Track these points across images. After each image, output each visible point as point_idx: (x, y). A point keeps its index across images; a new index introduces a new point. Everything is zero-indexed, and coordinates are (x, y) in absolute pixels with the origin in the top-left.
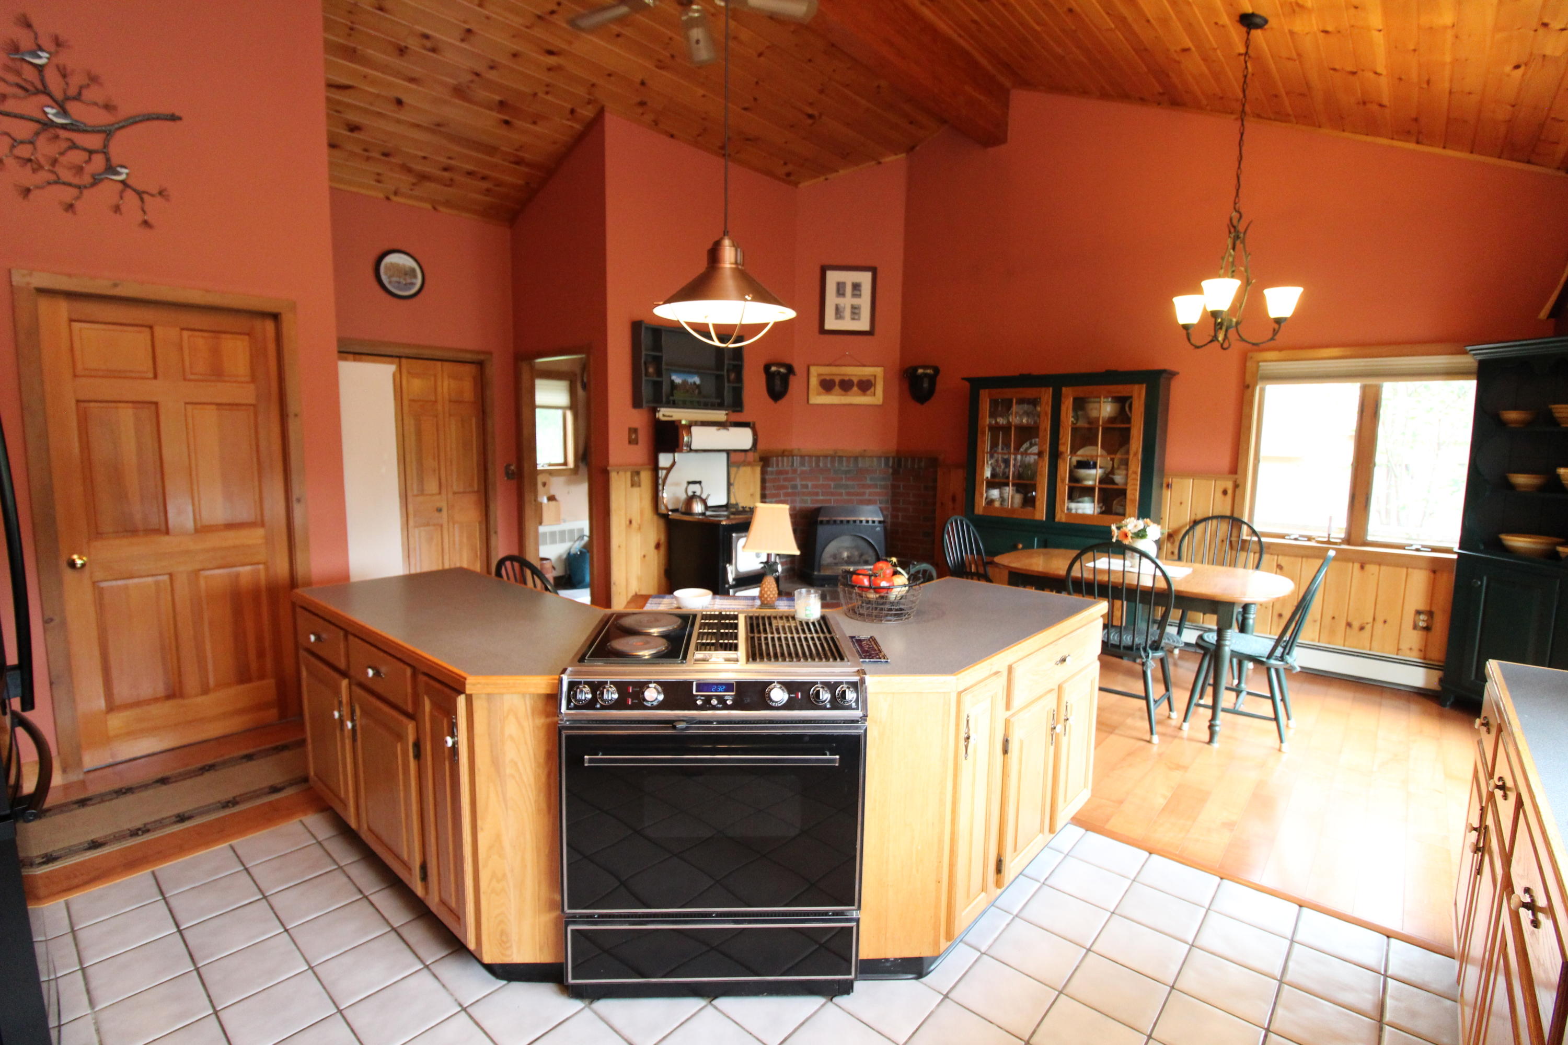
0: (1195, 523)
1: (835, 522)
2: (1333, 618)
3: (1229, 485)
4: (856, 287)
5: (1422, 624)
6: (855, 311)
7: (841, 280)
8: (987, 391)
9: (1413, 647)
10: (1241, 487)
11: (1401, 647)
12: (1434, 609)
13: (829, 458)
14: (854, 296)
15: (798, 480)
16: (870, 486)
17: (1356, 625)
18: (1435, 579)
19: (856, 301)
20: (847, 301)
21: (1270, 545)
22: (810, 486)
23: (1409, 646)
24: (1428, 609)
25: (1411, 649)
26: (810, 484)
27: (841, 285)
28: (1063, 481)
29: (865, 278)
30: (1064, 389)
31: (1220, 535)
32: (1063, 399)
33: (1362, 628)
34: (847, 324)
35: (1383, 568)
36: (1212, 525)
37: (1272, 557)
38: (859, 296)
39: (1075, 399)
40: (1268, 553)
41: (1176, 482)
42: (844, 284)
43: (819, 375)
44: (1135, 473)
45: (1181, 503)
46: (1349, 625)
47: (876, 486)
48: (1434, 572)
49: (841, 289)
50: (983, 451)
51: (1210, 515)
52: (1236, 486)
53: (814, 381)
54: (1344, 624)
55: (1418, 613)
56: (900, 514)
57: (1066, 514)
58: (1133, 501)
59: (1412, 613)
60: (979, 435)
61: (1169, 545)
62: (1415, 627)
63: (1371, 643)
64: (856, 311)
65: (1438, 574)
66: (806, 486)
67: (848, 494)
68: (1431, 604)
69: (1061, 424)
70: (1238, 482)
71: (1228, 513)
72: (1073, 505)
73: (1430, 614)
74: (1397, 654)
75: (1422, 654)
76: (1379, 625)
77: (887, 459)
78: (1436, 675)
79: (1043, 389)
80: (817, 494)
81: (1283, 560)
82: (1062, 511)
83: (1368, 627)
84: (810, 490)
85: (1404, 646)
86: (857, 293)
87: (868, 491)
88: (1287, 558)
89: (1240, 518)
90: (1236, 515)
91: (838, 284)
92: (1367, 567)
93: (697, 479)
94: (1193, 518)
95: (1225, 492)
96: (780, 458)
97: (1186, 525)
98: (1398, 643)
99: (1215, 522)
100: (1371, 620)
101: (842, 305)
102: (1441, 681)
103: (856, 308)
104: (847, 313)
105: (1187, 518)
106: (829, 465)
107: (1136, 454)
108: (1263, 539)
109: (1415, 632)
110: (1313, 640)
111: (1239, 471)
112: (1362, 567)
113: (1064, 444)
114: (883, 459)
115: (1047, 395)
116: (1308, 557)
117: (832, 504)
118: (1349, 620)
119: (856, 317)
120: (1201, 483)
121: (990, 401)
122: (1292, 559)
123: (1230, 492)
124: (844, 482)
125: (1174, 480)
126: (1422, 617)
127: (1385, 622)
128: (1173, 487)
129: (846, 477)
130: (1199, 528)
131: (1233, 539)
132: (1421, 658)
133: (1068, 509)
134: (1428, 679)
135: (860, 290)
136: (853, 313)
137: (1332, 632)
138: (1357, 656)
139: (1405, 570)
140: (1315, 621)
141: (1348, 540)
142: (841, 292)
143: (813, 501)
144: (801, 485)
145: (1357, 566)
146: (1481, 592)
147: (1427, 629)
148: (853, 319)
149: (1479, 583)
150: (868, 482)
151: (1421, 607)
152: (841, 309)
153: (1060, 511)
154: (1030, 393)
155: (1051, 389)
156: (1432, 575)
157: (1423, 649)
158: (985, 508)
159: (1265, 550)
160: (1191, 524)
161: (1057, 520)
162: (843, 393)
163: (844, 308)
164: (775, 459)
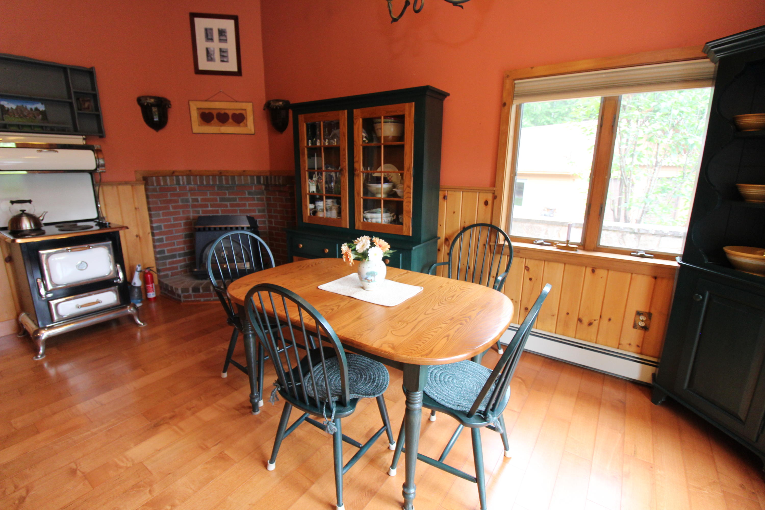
0: (464, 229)
1: (210, 229)
2: (568, 314)
3: (489, 197)
4: (222, 33)
5: (641, 324)
6: (223, 54)
7: (209, 26)
8: (303, 115)
9: (632, 343)
10: (498, 198)
11: (622, 342)
12: (653, 311)
13: (211, 177)
14: (221, 40)
15: (189, 195)
16: (248, 199)
17: (586, 321)
18: (655, 285)
19: (223, 46)
20: (216, 46)
21: (520, 249)
22: (199, 200)
23: (629, 342)
24: (647, 311)
25: (630, 344)
26: (199, 198)
27: (209, 32)
28: (359, 194)
29: (229, 25)
30: (355, 110)
31: (482, 241)
32: (355, 121)
33: (590, 324)
34: (217, 66)
35: (611, 273)
36: (476, 230)
37: (522, 259)
38: (225, 41)
39: (365, 121)
40: (517, 256)
41: (449, 194)
42: (211, 29)
43: (198, 109)
44: (409, 187)
45: (454, 212)
46: (580, 320)
47: (253, 199)
48: (655, 278)
49: (209, 34)
50: (305, 169)
51: (476, 223)
52: (495, 197)
53: (195, 115)
54: (576, 319)
55: (639, 314)
56: (273, 220)
57: (362, 223)
58: (408, 212)
59: (634, 313)
60: (301, 156)
61: (446, 247)
62: (635, 326)
63: (597, 337)
64: (225, 54)
65: (659, 281)
66: (197, 200)
67: (232, 206)
68: (650, 307)
69: (355, 143)
70: (496, 194)
71: (489, 222)
72: (369, 215)
73: (649, 315)
74: (618, 348)
75: (638, 350)
76: (605, 321)
77: (259, 178)
78: (650, 370)
79: (340, 112)
80: (206, 206)
81: (530, 263)
82: (360, 221)
83: (596, 323)
84: (200, 203)
85: (624, 342)
86: (223, 38)
87: (247, 203)
88: (533, 261)
89: (497, 226)
90: (493, 224)
91: (206, 30)
92: (597, 271)
93: (27, 199)
94: (463, 225)
95: (486, 203)
96: (168, 178)
97: (458, 231)
98: (620, 340)
99: (478, 228)
100: (598, 318)
101: (212, 49)
102: (654, 375)
103: (224, 52)
104: (217, 56)
105: (458, 226)
106: (211, 183)
107: (409, 169)
108: (513, 244)
109: (635, 330)
110: (551, 332)
111: (497, 185)
112: (593, 271)
113: (357, 162)
114: (255, 177)
115: (343, 115)
116: (549, 261)
117: (220, 214)
118: (580, 317)
119: (225, 60)
120: (470, 195)
121: (307, 125)
122: (537, 262)
123: (490, 202)
124: (227, 196)
125: (449, 192)
126: (642, 318)
127: (610, 320)
128: (448, 198)
129: (229, 192)
130: (468, 232)
131: (492, 244)
132: (637, 353)
133: (364, 217)
134: (642, 373)
135: (226, 36)
136: (222, 56)
137: (566, 325)
138: (585, 348)
139: (629, 275)
140: (553, 316)
141: (583, 246)
142: (209, 37)
143: (204, 212)
144: (192, 199)
145: (589, 270)
146: (702, 307)
147: (645, 328)
148: (222, 61)
149: (701, 297)
150: (247, 196)
151: (641, 309)
152: (211, 52)
153: (358, 221)
154: (330, 116)
155: (346, 111)
156: (653, 280)
157: (640, 345)
158: (309, 217)
159: (514, 254)
160: (462, 229)
161: (356, 228)
162: (221, 124)
163: (214, 51)
164: (154, 178)
